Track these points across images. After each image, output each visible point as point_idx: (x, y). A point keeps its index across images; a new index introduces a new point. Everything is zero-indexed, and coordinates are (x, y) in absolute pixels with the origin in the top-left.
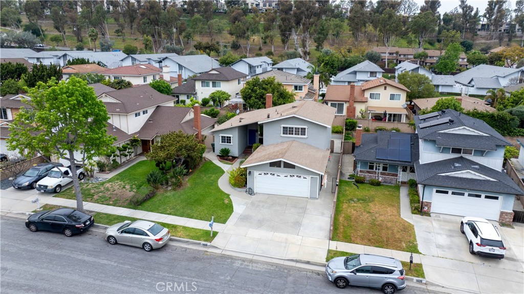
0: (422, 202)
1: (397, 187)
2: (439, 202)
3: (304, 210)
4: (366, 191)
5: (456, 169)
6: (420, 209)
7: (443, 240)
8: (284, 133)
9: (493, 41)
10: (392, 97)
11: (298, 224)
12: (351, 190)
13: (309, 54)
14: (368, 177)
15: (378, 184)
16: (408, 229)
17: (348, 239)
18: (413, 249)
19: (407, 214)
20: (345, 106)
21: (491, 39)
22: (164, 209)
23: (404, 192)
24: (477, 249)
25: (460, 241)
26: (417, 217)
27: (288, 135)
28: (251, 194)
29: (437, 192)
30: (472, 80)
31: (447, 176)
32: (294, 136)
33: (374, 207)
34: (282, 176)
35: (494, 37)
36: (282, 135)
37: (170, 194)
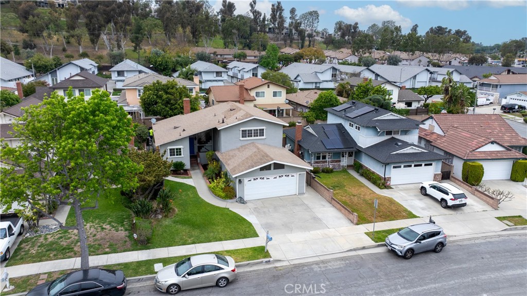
0: (385, 178)
1: (346, 172)
3: (306, 206)
4: (329, 179)
6: (384, 184)
7: (419, 203)
8: (243, 137)
9: (279, 42)
10: (275, 94)
15: (331, 171)
16: (391, 201)
19: (379, 192)
21: (278, 40)
23: (354, 174)
27: (248, 138)
28: (243, 203)
29: (394, 167)
30: (298, 76)
31: (397, 154)
32: (253, 138)
33: (352, 190)
34: (271, 178)
35: (280, 39)
36: (241, 139)
37: (167, 222)
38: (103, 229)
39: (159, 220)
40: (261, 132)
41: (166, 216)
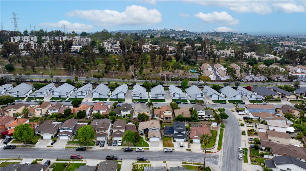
0: (175, 140)
1: (171, 137)
2: (177, 140)
3: (158, 143)
7: (177, 145)
10: (169, 113)
11: (158, 146)
12: (164, 139)
13: (137, 75)
14: (166, 136)
15: (168, 137)
17: (165, 147)
18: (173, 147)
19: (173, 142)
20: (159, 115)
22: (140, 146)
23: (172, 138)
25: (179, 145)
26: (174, 142)
29: (176, 138)
30: (190, 95)
32: (154, 130)
38: (131, 143)
40: (156, 129)
41: (138, 142)
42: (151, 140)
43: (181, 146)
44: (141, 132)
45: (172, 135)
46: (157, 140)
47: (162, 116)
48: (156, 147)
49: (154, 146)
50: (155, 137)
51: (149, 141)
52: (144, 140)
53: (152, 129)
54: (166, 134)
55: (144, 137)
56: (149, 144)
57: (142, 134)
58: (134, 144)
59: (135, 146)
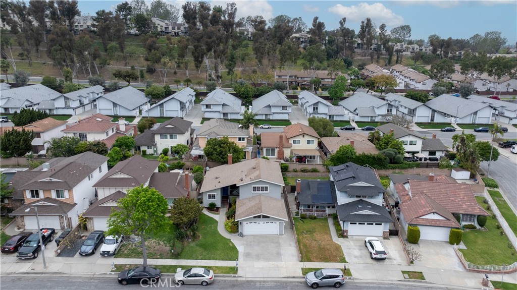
0: (343, 230)
1: (326, 219)
2: (353, 230)
3: (278, 245)
4: (309, 224)
5: (360, 209)
6: (342, 234)
7: (357, 252)
8: (253, 191)
10: (309, 142)
11: (279, 254)
12: (300, 224)
13: (221, 77)
14: (308, 213)
15: (315, 218)
16: (338, 248)
17: (310, 260)
18: (343, 260)
19: (336, 239)
20: (276, 150)
22: (196, 256)
23: (330, 222)
24: (374, 256)
25: (365, 252)
26: (341, 239)
27: (257, 192)
28: (242, 237)
29: (351, 223)
30: (356, 109)
31: (355, 214)
32: (260, 192)
33: (317, 236)
34: (261, 223)
36: (252, 192)
37: (193, 244)
38: (159, 244)
39: (189, 243)
40: (266, 189)
41: (193, 241)
42: (249, 228)
43: (378, 256)
44: (212, 201)
45: (328, 211)
46: (271, 229)
47: (287, 153)
48: (268, 260)
49: (258, 257)
50: (264, 217)
51: (242, 235)
52: (222, 230)
53: (254, 189)
54: (305, 206)
55: (220, 218)
56: (241, 249)
57: (212, 208)
58: (173, 247)
59: (177, 256)
